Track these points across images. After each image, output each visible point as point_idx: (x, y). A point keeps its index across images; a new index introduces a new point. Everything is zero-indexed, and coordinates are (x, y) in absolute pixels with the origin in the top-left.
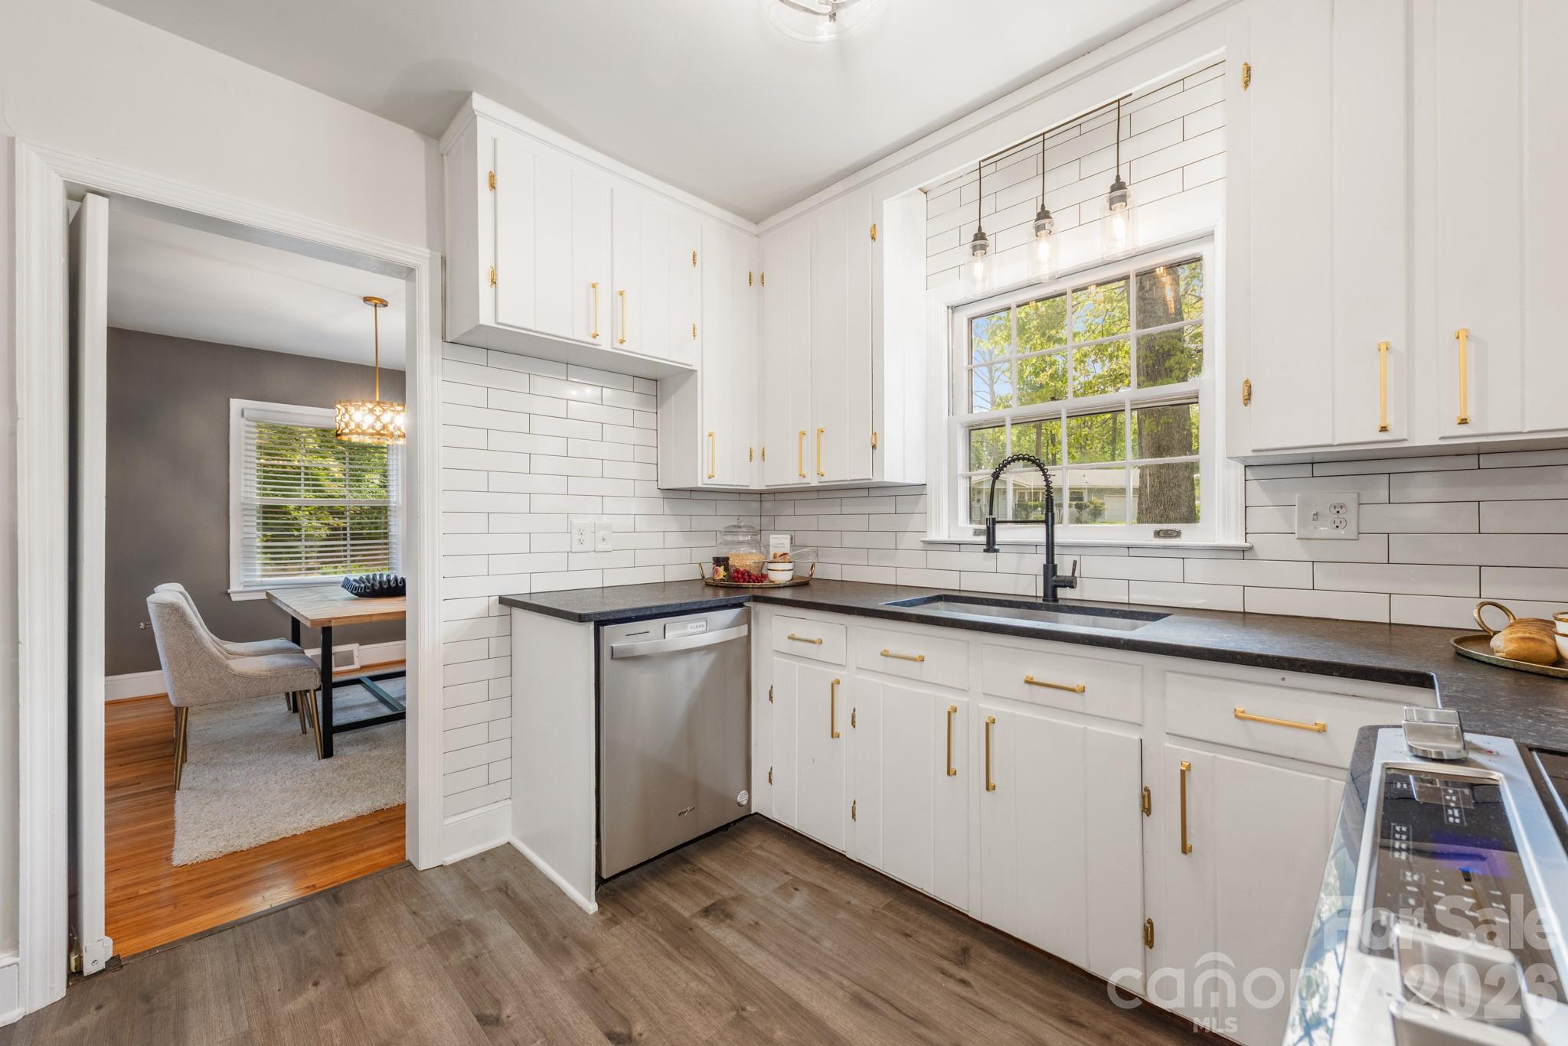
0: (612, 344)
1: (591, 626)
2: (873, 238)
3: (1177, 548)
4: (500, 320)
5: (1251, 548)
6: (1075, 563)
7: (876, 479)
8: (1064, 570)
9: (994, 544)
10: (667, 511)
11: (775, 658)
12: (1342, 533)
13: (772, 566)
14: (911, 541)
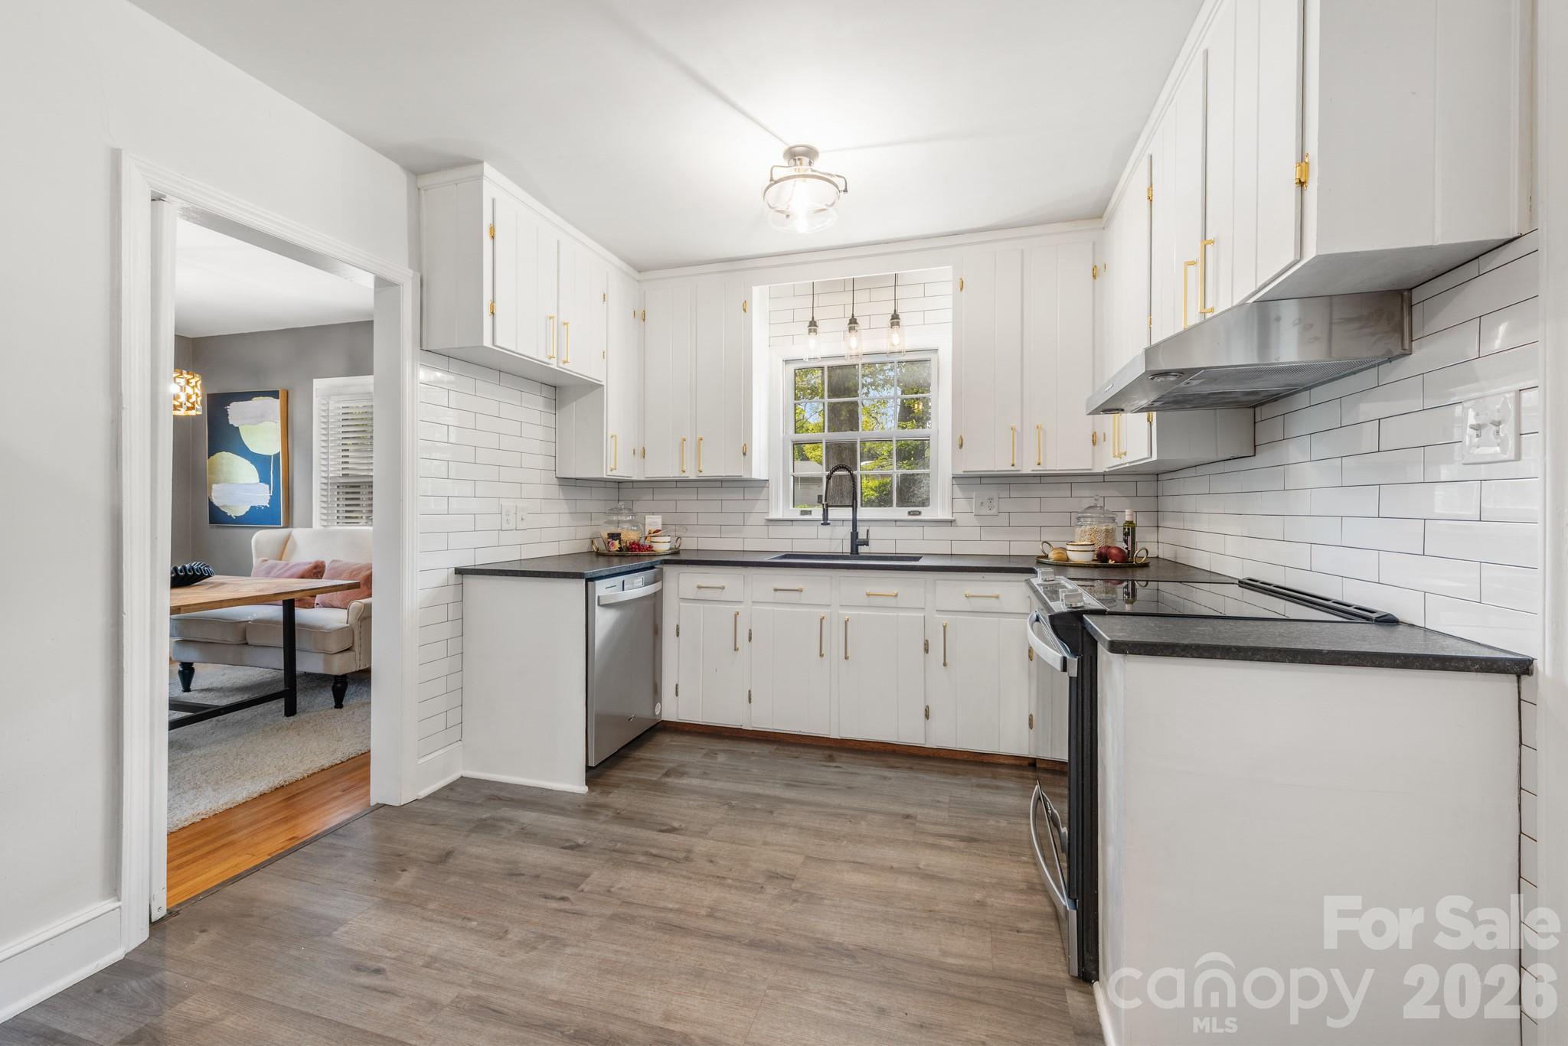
0: (558, 364)
1: (584, 581)
2: (745, 310)
3: (921, 521)
4: (498, 344)
5: (955, 520)
6: (868, 531)
7: (746, 476)
8: (862, 536)
9: (827, 519)
10: (562, 497)
11: (681, 604)
12: (991, 512)
13: (655, 539)
14: (756, 519)
